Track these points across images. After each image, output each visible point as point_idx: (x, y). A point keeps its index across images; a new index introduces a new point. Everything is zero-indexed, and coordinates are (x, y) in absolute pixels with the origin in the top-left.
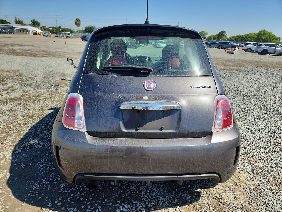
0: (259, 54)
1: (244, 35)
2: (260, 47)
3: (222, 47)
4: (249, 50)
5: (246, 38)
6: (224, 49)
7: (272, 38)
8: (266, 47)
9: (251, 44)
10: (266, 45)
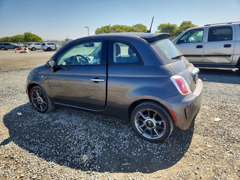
0: (45, 51)
1: (13, 37)
2: (45, 46)
3: (4, 48)
4: (34, 49)
5: (16, 39)
6: (7, 50)
7: (37, 39)
8: (49, 46)
9: (33, 44)
10: (48, 44)
